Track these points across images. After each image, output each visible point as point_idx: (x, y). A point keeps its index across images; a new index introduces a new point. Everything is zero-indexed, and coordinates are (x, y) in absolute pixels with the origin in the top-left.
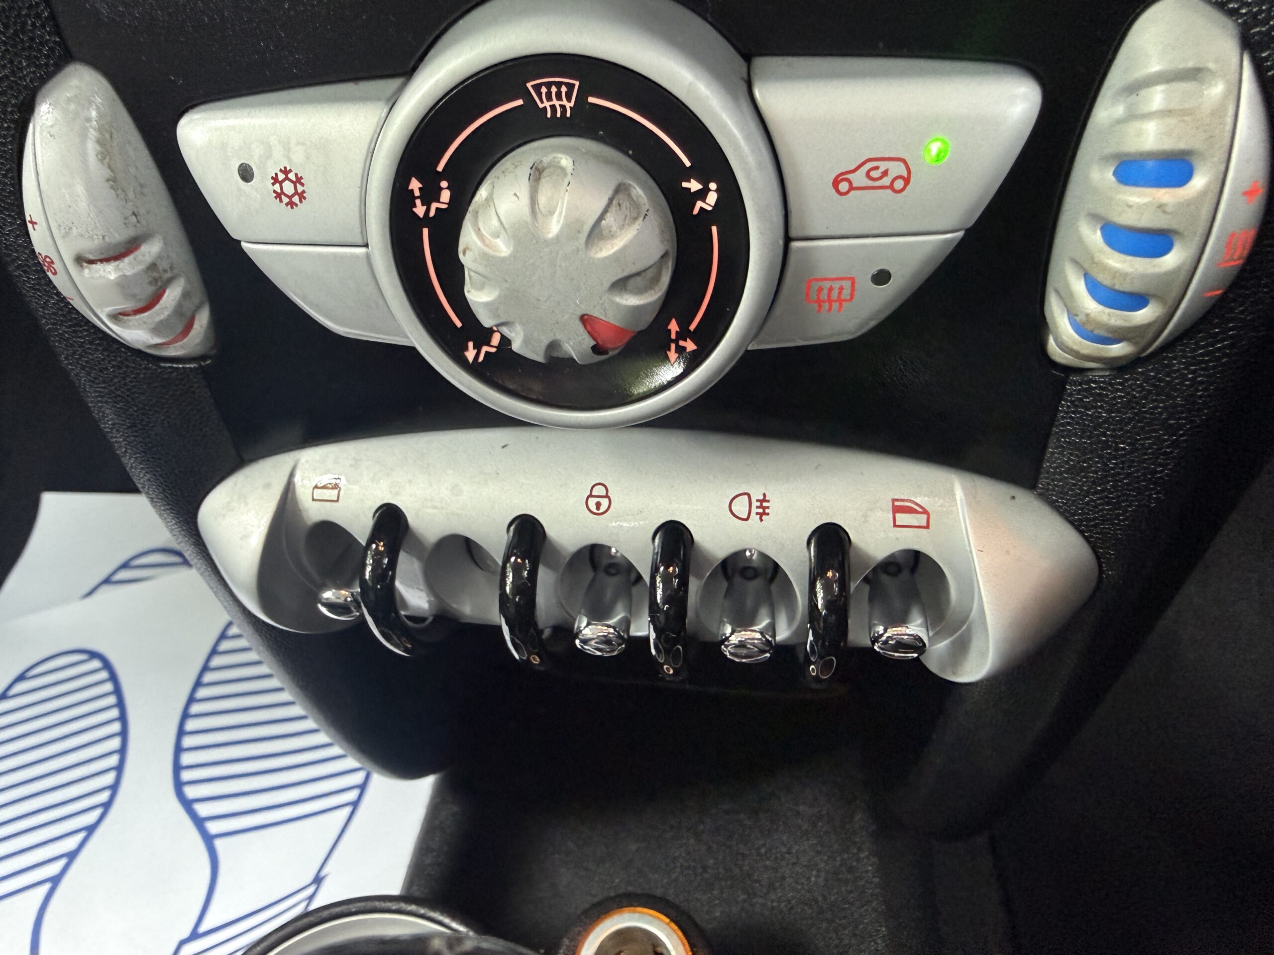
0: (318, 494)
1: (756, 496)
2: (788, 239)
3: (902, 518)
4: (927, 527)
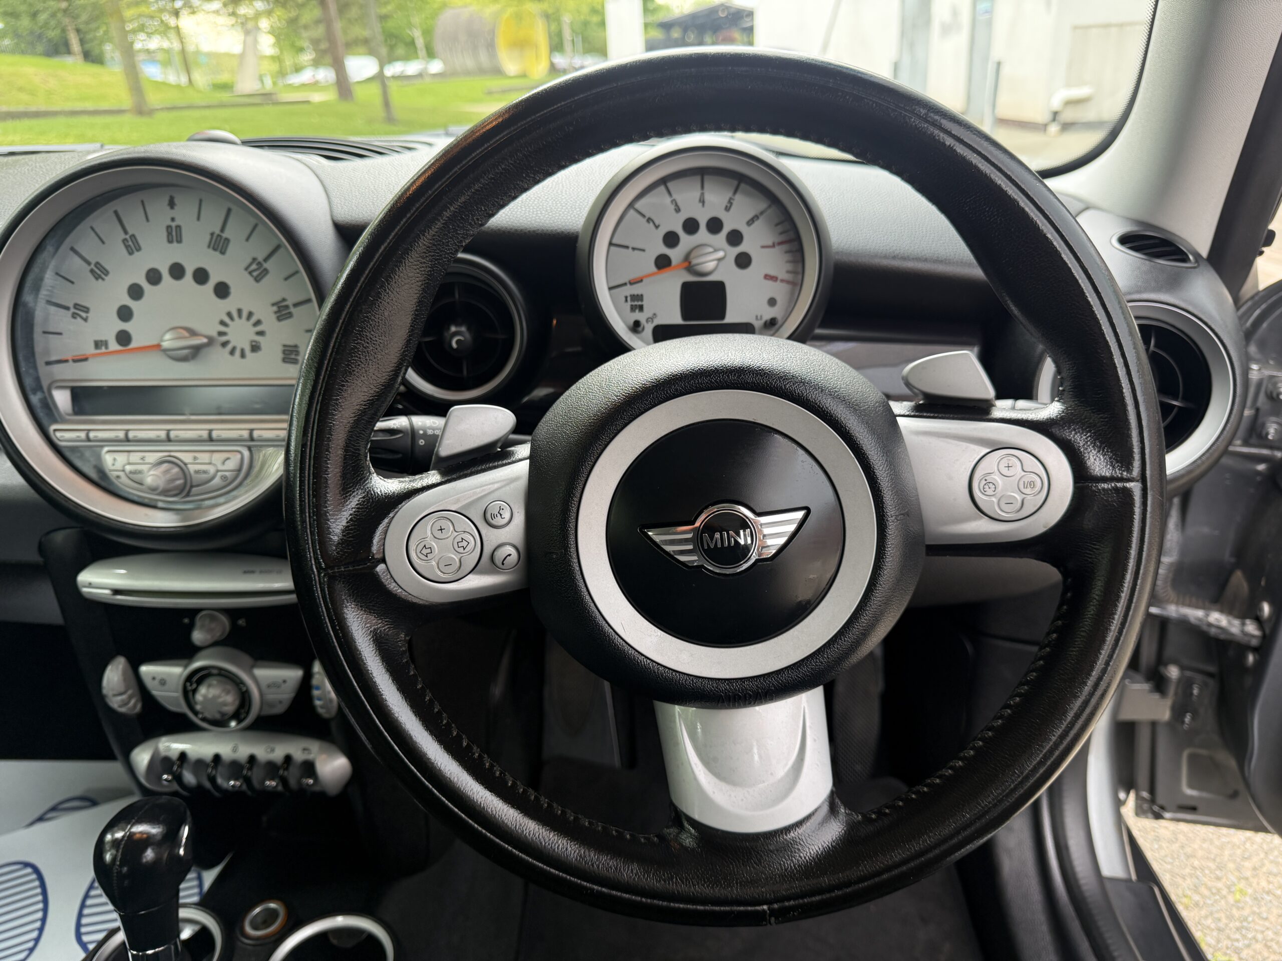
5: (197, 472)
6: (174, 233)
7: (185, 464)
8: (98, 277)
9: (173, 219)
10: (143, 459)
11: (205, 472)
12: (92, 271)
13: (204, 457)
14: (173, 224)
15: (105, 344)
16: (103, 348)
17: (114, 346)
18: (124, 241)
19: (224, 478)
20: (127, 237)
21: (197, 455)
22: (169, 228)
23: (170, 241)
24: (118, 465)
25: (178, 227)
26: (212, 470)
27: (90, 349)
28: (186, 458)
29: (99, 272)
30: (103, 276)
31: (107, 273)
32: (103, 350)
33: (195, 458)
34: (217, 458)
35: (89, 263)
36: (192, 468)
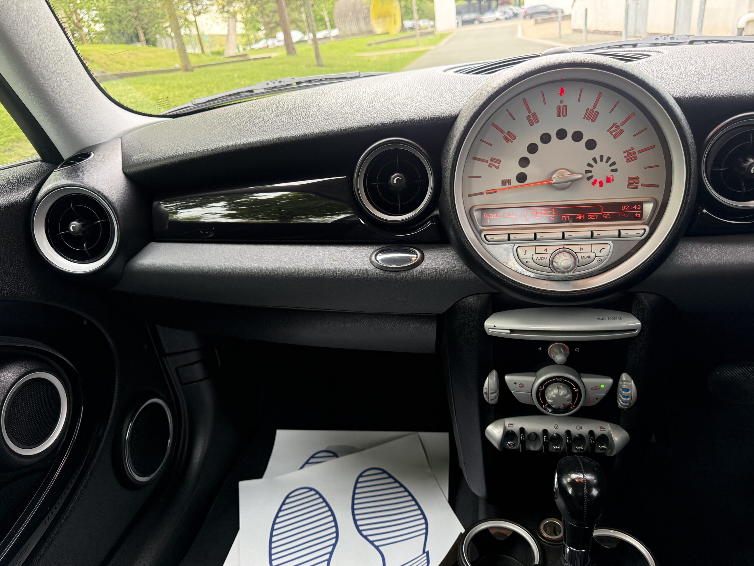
0: (510, 426)
1: (580, 426)
2: (586, 394)
3: (602, 429)
4: (605, 431)
5: (583, 257)
6: (562, 111)
7: (575, 253)
8: (508, 140)
9: (562, 102)
10: (546, 250)
11: (588, 257)
12: (505, 138)
13: (587, 248)
14: (562, 105)
15: (509, 182)
16: (507, 184)
17: (515, 183)
18: (528, 117)
19: (600, 261)
20: (531, 114)
21: (582, 247)
22: (559, 107)
23: (559, 116)
24: (529, 255)
25: (565, 107)
26: (593, 255)
27: (499, 186)
28: (576, 249)
29: (510, 137)
30: (512, 140)
31: (515, 138)
32: (507, 186)
33: (581, 249)
34: (596, 249)
35: (503, 132)
36: (580, 255)
